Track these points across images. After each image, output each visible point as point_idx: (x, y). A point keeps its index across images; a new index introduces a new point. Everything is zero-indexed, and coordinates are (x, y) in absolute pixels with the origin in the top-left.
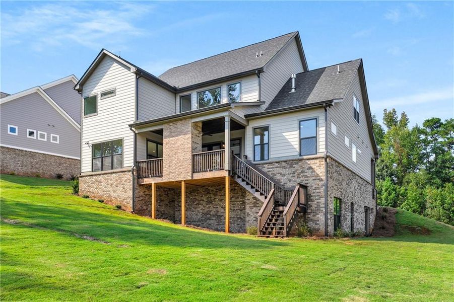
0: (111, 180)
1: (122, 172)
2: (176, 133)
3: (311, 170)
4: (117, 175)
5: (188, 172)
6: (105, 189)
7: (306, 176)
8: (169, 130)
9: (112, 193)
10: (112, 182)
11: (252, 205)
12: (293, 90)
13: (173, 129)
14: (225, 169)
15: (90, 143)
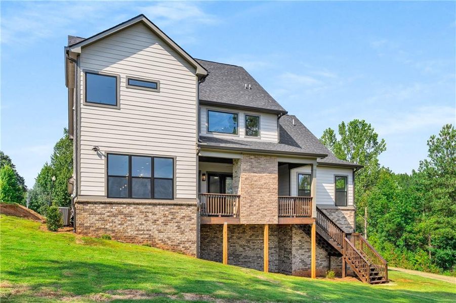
0: (154, 214)
1: (176, 205)
2: (259, 169)
3: (344, 219)
4: (166, 208)
5: (274, 216)
7: (341, 224)
8: (249, 163)
10: (155, 217)
11: (298, 248)
13: (255, 164)
14: (313, 216)
15: (103, 150)
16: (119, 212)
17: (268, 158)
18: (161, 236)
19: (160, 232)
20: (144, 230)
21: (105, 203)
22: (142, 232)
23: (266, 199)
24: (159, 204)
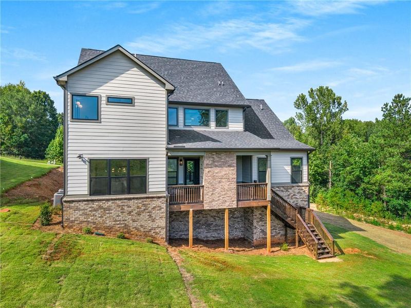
0: (129, 207)
1: (148, 198)
2: (219, 163)
3: (300, 194)
4: (140, 201)
5: (233, 201)
6: (118, 218)
7: (297, 198)
8: (211, 159)
9: (130, 223)
10: (130, 209)
13: (217, 159)
15: (86, 157)
16: (99, 207)
17: (228, 153)
18: (135, 224)
19: (134, 221)
20: (120, 221)
21: (87, 201)
22: (119, 222)
23: (226, 187)
24: (134, 198)
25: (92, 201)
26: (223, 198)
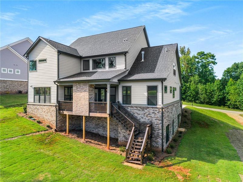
0: (44, 109)
1: (50, 106)
3: (154, 114)
4: (48, 107)
5: (87, 112)
6: (41, 114)
7: (151, 117)
8: (76, 87)
9: (45, 116)
10: (45, 110)
12: (143, 60)
13: (79, 87)
14: (107, 113)
15: (33, 86)
16: (36, 108)
17: (84, 83)
23: (83, 103)
24: (46, 105)
25: (34, 105)
26: (81, 109)
